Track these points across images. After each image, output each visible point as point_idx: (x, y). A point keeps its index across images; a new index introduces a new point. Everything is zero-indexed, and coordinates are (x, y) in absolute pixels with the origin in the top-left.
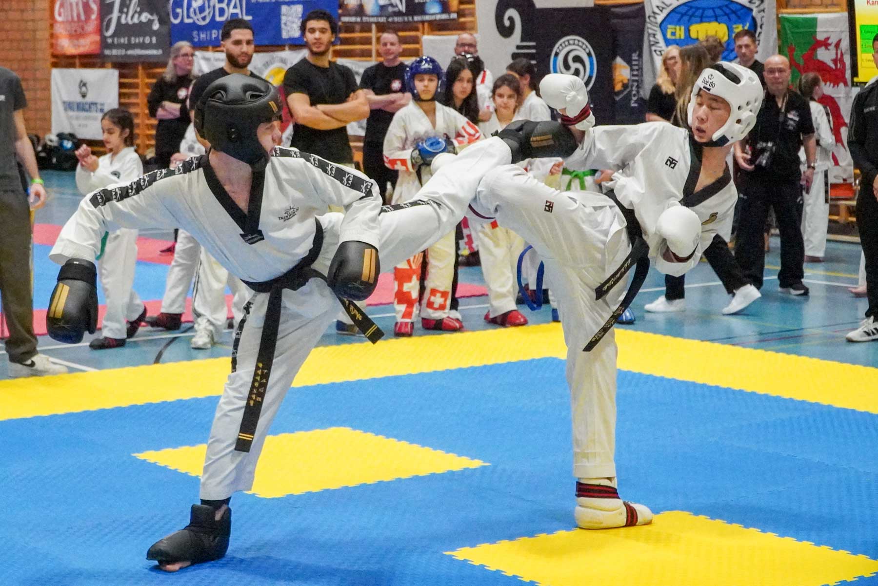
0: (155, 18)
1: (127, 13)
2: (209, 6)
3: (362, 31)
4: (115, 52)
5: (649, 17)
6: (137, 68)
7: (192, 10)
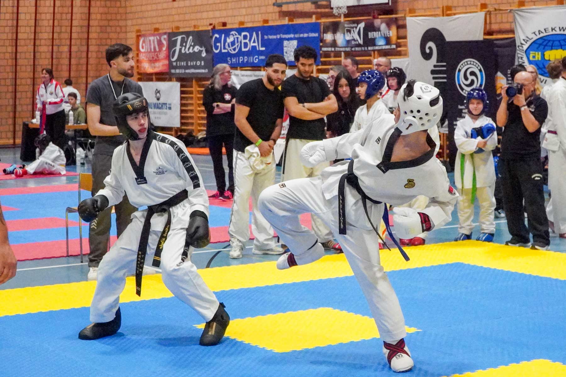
0: (203, 49)
1: (185, 47)
2: (238, 42)
3: (335, 57)
4: (178, 71)
5: (518, 46)
6: (192, 81)
7: (227, 44)
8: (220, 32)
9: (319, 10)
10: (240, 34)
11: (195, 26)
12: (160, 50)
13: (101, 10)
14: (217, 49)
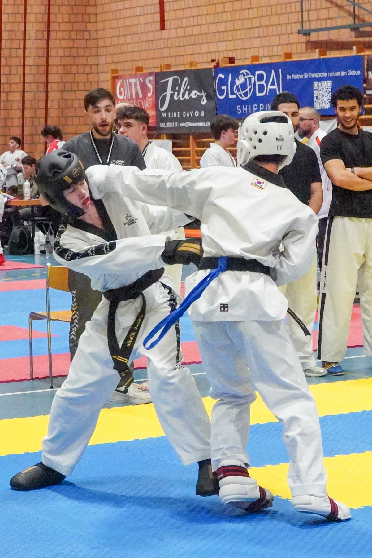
0: (203, 94)
2: (250, 84)
4: (168, 125)
6: (189, 139)
7: (235, 86)
8: (225, 71)
9: (361, 39)
10: (253, 74)
11: (191, 64)
12: (145, 96)
13: (64, 44)
14: (221, 94)
